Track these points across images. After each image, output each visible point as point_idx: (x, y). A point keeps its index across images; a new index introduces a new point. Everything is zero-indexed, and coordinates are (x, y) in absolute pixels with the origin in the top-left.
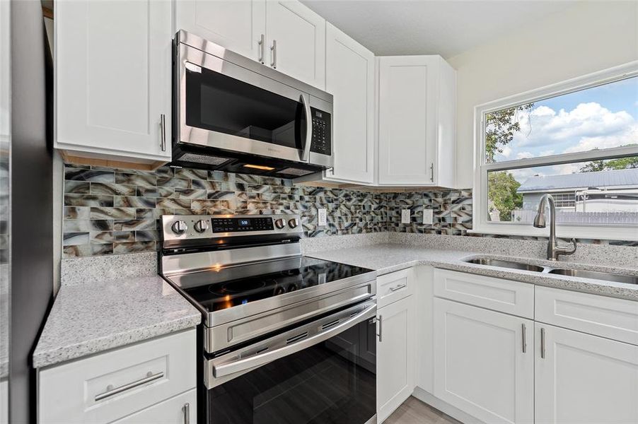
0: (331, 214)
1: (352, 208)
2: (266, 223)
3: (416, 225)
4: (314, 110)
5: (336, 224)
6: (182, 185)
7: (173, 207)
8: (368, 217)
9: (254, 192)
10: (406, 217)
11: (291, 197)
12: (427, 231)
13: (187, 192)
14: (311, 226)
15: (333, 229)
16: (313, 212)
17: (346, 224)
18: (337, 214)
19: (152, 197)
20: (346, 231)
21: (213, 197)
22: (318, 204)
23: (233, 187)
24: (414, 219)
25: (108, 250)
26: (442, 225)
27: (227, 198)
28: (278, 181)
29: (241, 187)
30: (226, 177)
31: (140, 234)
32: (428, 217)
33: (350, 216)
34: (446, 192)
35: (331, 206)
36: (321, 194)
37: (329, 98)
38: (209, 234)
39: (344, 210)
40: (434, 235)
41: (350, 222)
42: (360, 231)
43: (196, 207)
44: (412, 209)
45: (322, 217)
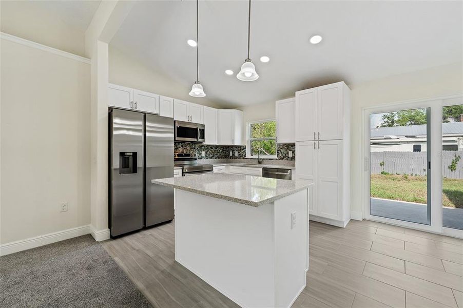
0: (206, 153)
1: (213, 151)
2: (188, 155)
3: (234, 157)
4: (200, 129)
5: (208, 155)
8: (219, 154)
10: (231, 155)
11: (194, 148)
12: (236, 158)
14: (200, 156)
15: (207, 157)
16: (201, 152)
17: (211, 156)
18: (208, 153)
20: (211, 158)
22: (202, 150)
23: (180, 146)
24: (233, 154)
26: (240, 156)
27: (179, 149)
29: (182, 146)
30: (179, 144)
32: (236, 154)
33: (212, 154)
34: (241, 146)
35: (206, 150)
36: (203, 147)
37: (204, 126)
39: (210, 152)
40: (238, 159)
42: (216, 158)
44: (233, 151)
45: (203, 153)
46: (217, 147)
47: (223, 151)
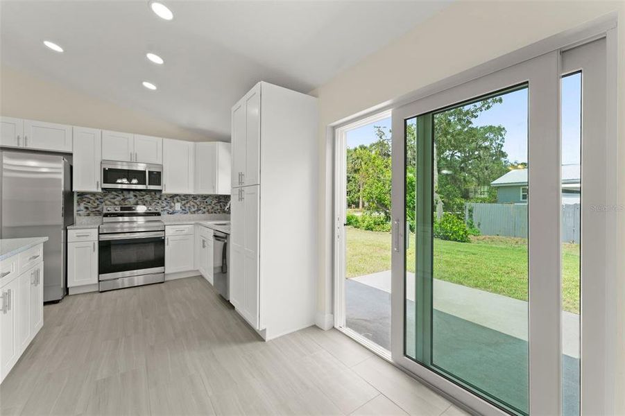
0: (184, 205)
1: (198, 203)
4: (157, 172)
5: (187, 209)
6: (112, 196)
7: (109, 203)
8: (210, 207)
9: (142, 198)
11: (159, 199)
13: (114, 198)
14: (171, 211)
15: (184, 211)
16: (173, 204)
17: (194, 210)
18: (188, 205)
19: (102, 200)
20: (194, 213)
21: (124, 200)
22: (175, 201)
23: (132, 196)
25: (88, 215)
27: (130, 200)
28: (153, 193)
29: (135, 196)
31: (98, 211)
33: (196, 206)
35: (183, 202)
36: (178, 197)
38: (119, 211)
39: (192, 203)
41: (196, 209)
42: (204, 213)
43: (117, 203)
45: (178, 206)
46: (205, 197)
47: (219, 202)
